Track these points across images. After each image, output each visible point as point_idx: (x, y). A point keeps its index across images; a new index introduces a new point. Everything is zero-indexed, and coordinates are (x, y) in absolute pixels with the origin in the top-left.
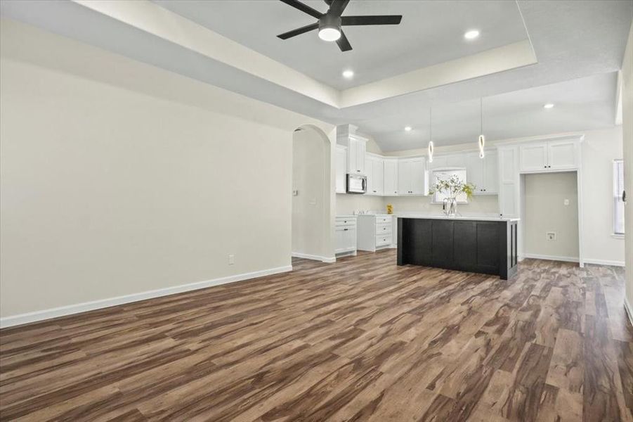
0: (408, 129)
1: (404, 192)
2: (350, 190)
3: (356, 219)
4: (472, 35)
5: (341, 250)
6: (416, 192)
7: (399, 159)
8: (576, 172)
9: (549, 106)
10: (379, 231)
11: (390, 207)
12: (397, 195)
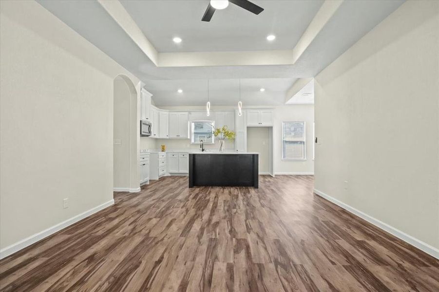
0: (180, 91)
1: (174, 136)
2: (143, 133)
3: (149, 156)
4: (271, 38)
5: (142, 181)
6: (181, 136)
7: (170, 112)
8: (272, 127)
9: (262, 90)
10: (161, 164)
11: (164, 146)
12: (168, 138)
